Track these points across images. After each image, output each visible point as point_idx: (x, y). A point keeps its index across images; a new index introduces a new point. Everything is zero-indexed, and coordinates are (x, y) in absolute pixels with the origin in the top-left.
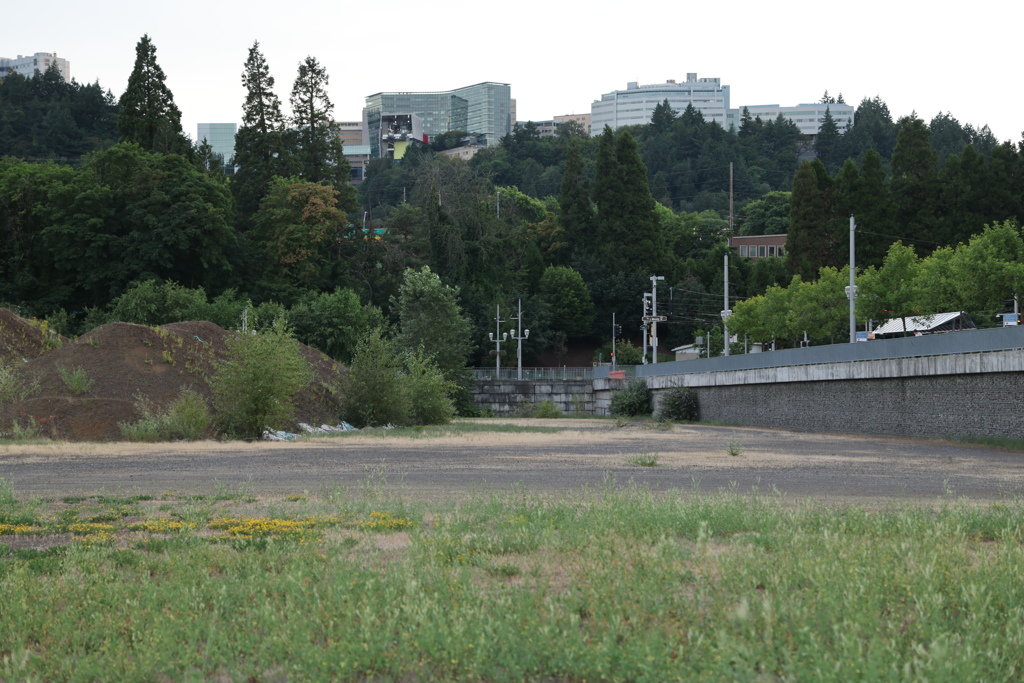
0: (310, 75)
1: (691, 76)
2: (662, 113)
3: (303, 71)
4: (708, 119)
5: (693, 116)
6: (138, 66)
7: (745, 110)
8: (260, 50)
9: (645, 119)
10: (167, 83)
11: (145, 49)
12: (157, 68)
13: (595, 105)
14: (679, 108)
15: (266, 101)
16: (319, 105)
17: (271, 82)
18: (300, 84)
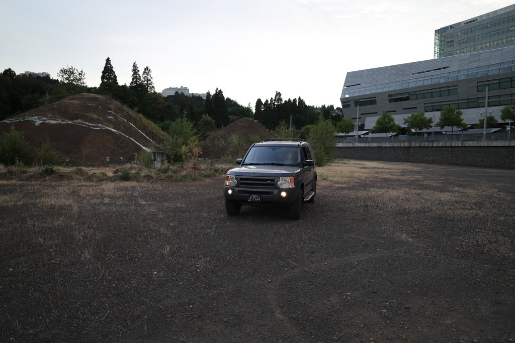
0: (147, 70)
1: (182, 87)
2: (177, 93)
3: (145, 69)
4: (186, 95)
5: (182, 94)
6: (106, 64)
7: (193, 94)
8: (136, 63)
9: (173, 94)
10: (113, 69)
11: (108, 60)
12: (111, 65)
13: (163, 91)
14: (180, 92)
15: (138, 76)
16: (149, 78)
17: (139, 71)
18: (144, 72)
